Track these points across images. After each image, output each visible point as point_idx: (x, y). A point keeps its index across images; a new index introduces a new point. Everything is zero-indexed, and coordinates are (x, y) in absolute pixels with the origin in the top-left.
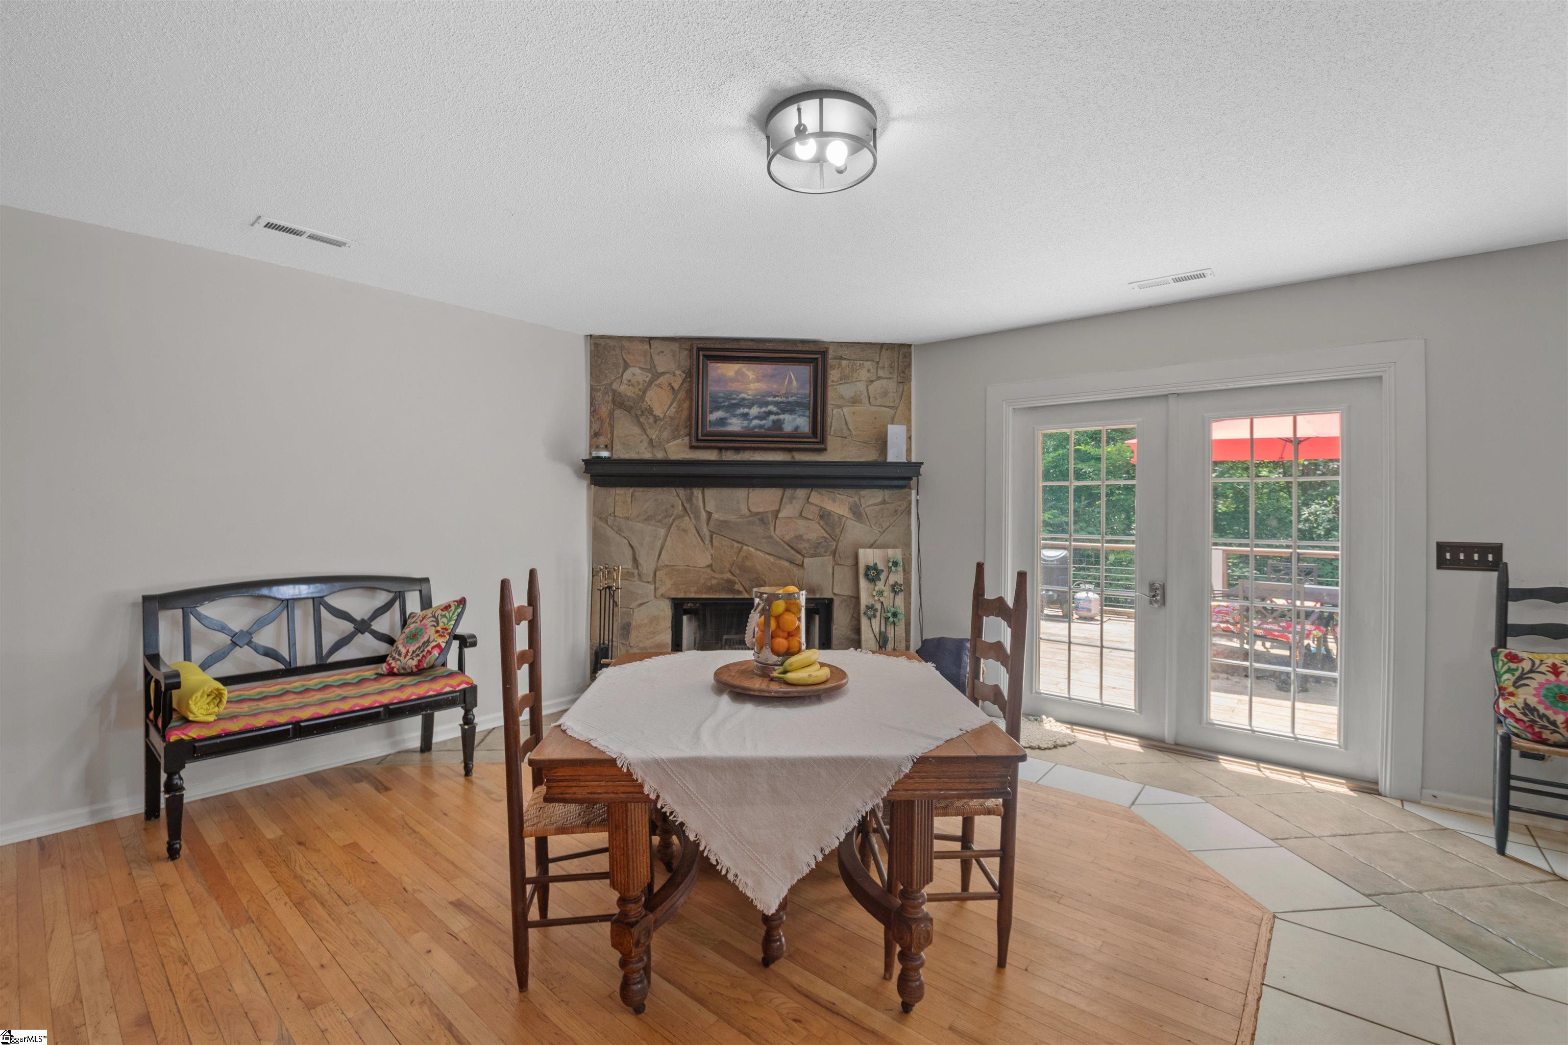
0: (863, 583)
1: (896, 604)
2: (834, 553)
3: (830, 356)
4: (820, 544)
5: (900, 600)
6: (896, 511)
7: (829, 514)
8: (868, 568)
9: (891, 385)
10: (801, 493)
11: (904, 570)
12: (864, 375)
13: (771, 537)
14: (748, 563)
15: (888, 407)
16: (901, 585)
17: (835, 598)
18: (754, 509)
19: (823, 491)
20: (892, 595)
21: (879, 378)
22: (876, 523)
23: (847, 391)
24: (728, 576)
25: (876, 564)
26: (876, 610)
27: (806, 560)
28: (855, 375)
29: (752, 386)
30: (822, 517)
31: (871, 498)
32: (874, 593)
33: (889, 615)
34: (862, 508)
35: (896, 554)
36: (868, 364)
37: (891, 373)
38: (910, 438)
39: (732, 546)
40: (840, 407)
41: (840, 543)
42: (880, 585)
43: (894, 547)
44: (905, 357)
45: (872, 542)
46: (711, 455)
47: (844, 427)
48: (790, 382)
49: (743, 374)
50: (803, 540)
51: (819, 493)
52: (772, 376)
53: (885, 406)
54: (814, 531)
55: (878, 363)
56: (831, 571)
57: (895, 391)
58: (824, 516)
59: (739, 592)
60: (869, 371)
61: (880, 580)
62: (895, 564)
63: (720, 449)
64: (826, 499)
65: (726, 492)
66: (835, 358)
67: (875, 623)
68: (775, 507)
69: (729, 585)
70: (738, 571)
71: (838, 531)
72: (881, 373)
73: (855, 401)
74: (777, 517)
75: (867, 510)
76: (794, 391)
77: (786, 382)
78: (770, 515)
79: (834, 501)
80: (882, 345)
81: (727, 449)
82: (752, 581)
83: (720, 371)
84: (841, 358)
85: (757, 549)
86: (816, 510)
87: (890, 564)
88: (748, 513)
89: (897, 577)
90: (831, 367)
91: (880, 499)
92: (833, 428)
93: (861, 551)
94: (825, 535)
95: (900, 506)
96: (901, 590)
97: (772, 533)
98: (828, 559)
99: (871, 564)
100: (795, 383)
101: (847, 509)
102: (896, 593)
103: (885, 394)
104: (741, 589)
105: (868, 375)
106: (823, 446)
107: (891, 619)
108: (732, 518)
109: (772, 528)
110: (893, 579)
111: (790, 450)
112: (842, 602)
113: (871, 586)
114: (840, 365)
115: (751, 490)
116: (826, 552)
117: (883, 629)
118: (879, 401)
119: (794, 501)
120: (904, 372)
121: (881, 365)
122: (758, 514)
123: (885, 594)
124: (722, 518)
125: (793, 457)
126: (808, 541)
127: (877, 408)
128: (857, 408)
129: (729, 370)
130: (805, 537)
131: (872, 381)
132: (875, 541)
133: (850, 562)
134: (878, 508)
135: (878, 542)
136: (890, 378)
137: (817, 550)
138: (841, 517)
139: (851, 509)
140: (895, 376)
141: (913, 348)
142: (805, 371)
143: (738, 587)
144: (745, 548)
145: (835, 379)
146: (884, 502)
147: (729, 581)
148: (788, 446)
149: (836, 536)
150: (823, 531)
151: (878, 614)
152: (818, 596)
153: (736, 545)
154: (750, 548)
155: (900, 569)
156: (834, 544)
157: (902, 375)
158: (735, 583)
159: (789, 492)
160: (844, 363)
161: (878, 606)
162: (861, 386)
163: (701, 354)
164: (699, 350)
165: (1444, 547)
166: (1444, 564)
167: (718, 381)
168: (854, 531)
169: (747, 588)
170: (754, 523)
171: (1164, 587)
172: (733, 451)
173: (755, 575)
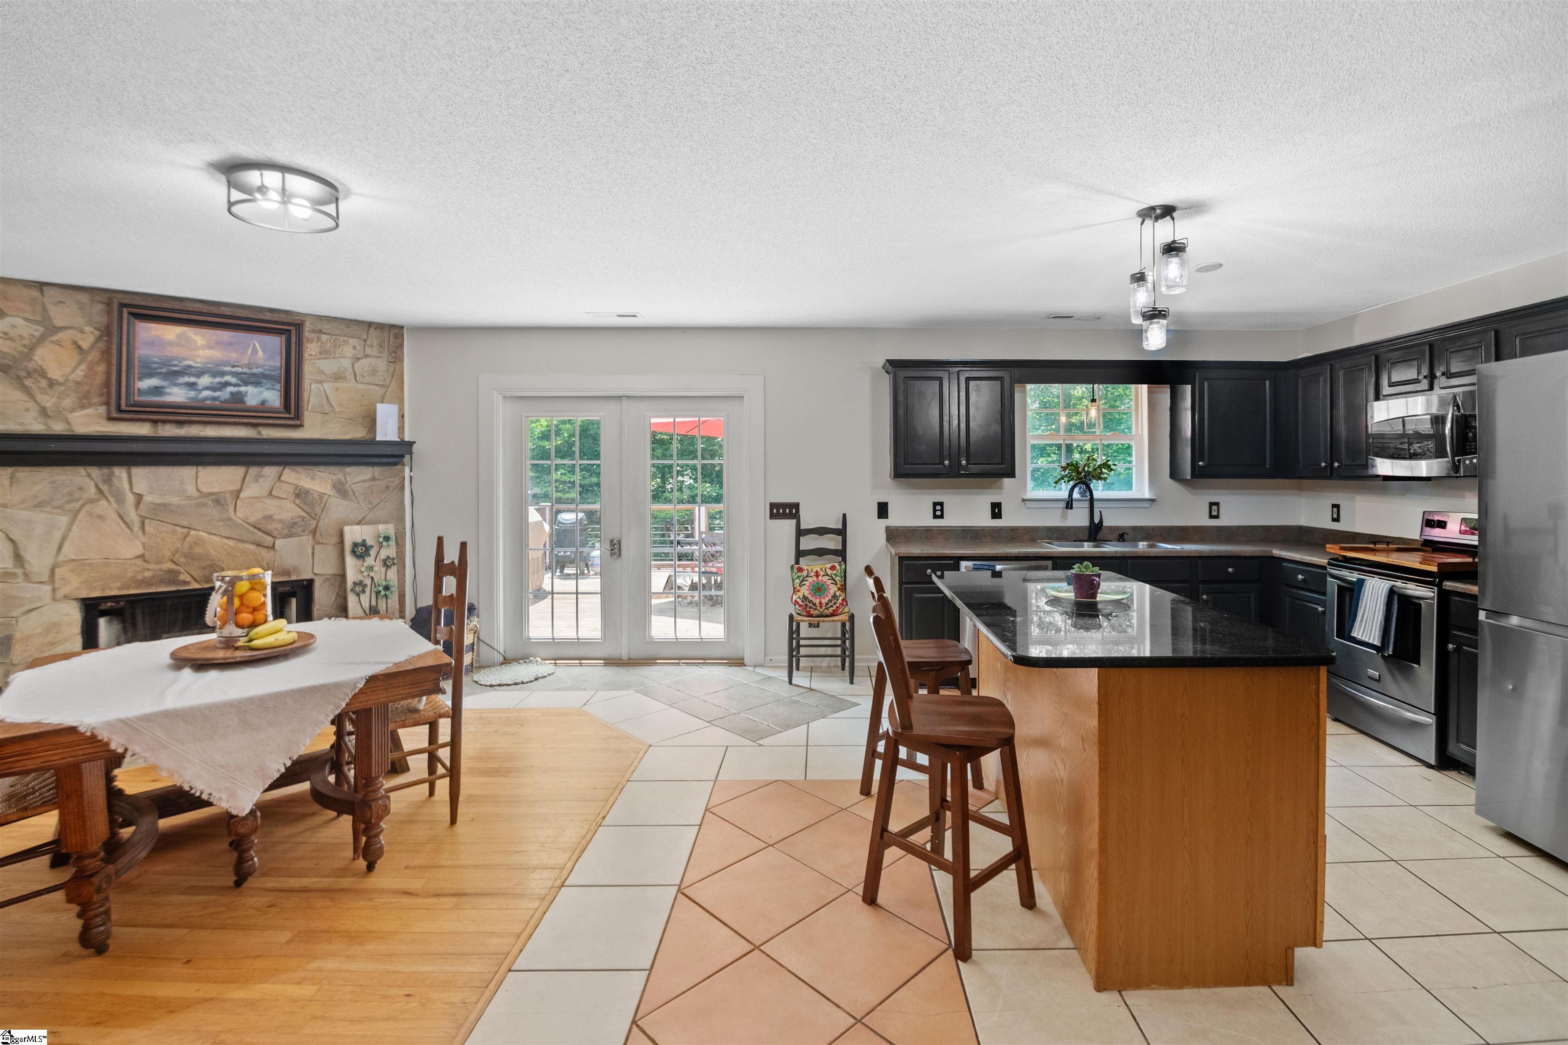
0: (350, 560)
1: (388, 577)
2: (314, 532)
3: (307, 329)
4: (296, 523)
5: (392, 574)
6: (387, 487)
7: (307, 492)
8: (355, 545)
9: (381, 364)
10: (270, 472)
11: (397, 544)
12: (348, 351)
13: (230, 519)
14: (198, 550)
15: (377, 385)
16: (394, 559)
17: (316, 578)
18: (205, 489)
19: (299, 469)
20: (384, 569)
21: (367, 356)
22: (365, 500)
23: (328, 366)
24: (171, 566)
25: (364, 541)
26: (366, 586)
27: (278, 542)
28: (339, 351)
29: (201, 352)
30: (298, 496)
31: (358, 476)
32: (363, 569)
33: (381, 588)
34: (347, 486)
35: (389, 529)
36: (353, 341)
37: (380, 352)
38: (403, 416)
39: (174, 533)
40: (321, 382)
41: (321, 522)
42: (369, 561)
43: (386, 522)
44: (396, 337)
45: (360, 518)
46: (143, 429)
47: (325, 402)
48: (255, 351)
49: (189, 340)
50: (274, 520)
51: (294, 470)
52: (230, 344)
53: (374, 384)
54: (289, 510)
55: (365, 341)
56: (310, 551)
57: (385, 369)
58: (300, 494)
59: (186, 583)
60: (354, 348)
61: (369, 555)
62: (387, 539)
63: (155, 422)
64: (303, 477)
65: (163, 472)
66: (313, 331)
67: (365, 599)
68: (237, 486)
69: (172, 576)
70: (183, 560)
71: (318, 509)
72: (369, 351)
73: (338, 377)
74: (238, 497)
75: (353, 487)
76: (261, 363)
77: (250, 352)
78: (228, 496)
79: (313, 479)
80: (370, 324)
81: (164, 422)
82: (204, 568)
83: (153, 333)
84: (321, 332)
85: (211, 534)
86: (291, 489)
87: (381, 540)
88: (197, 494)
89: (389, 551)
90: (308, 340)
91: (369, 476)
92: (311, 404)
93: (347, 529)
94: (303, 514)
95: (392, 482)
96: (394, 564)
97: (232, 515)
98: (307, 540)
99: (359, 540)
100: (260, 354)
101: (329, 487)
102: (388, 567)
103: (374, 372)
104: (188, 579)
105: (354, 352)
106: (298, 422)
107: (383, 593)
108: (175, 500)
109: (231, 510)
110: (383, 554)
111: (255, 425)
112: (324, 581)
113: (359, 562)
114: (319, 339)
115: (200, 468)
116: (303, 531)
117: (374, 603)
118: (367, 379)
119: (261, 480)
120: (395, 352)
121: (368, 342)
122: (211, 494)
123: (376, 569)
124: (159, 501)
125: (259, 433)
126: (280, 521)
127: (365, 386)
128: (341, 384)
129: (170, 332)
130: (276, 517)
131: (358, 359)
132: (364, 518)
133: (335, 540)
134: (366, 485)
135: (367, 519)
136: (379, 357)
137: (291, 529)
138: (321, 495)
139: (334, 486)
140: (385, 355)
141: (405, 330)
142: (275, 342)
143: (184, 577)
144: (192, 532)
145: (313, 353)
146: (373, 479)
147: (170, 571)
148: (253, 421)
149: (316, 515)
150: (299, 510)
151: (368, 590)
152: (294, 578)
153: (179, 530)
154: (201, 533)
155: (392, 543)
156: (315, 523)
157: (393, 355)
158: (179, 573)
159: (253, 470)
160: (324, 337)
161: (368, 582)
162: (346, 363)
163: (125, 310)
164: (122, 305)
165: (772, 506)
166: (772, 516)
167: (152, 344)
168: (338, 508)
169: (197, 577)
170: (205, 505)
171: (619, 542)
172: (174, 425)
173: (209, 562)
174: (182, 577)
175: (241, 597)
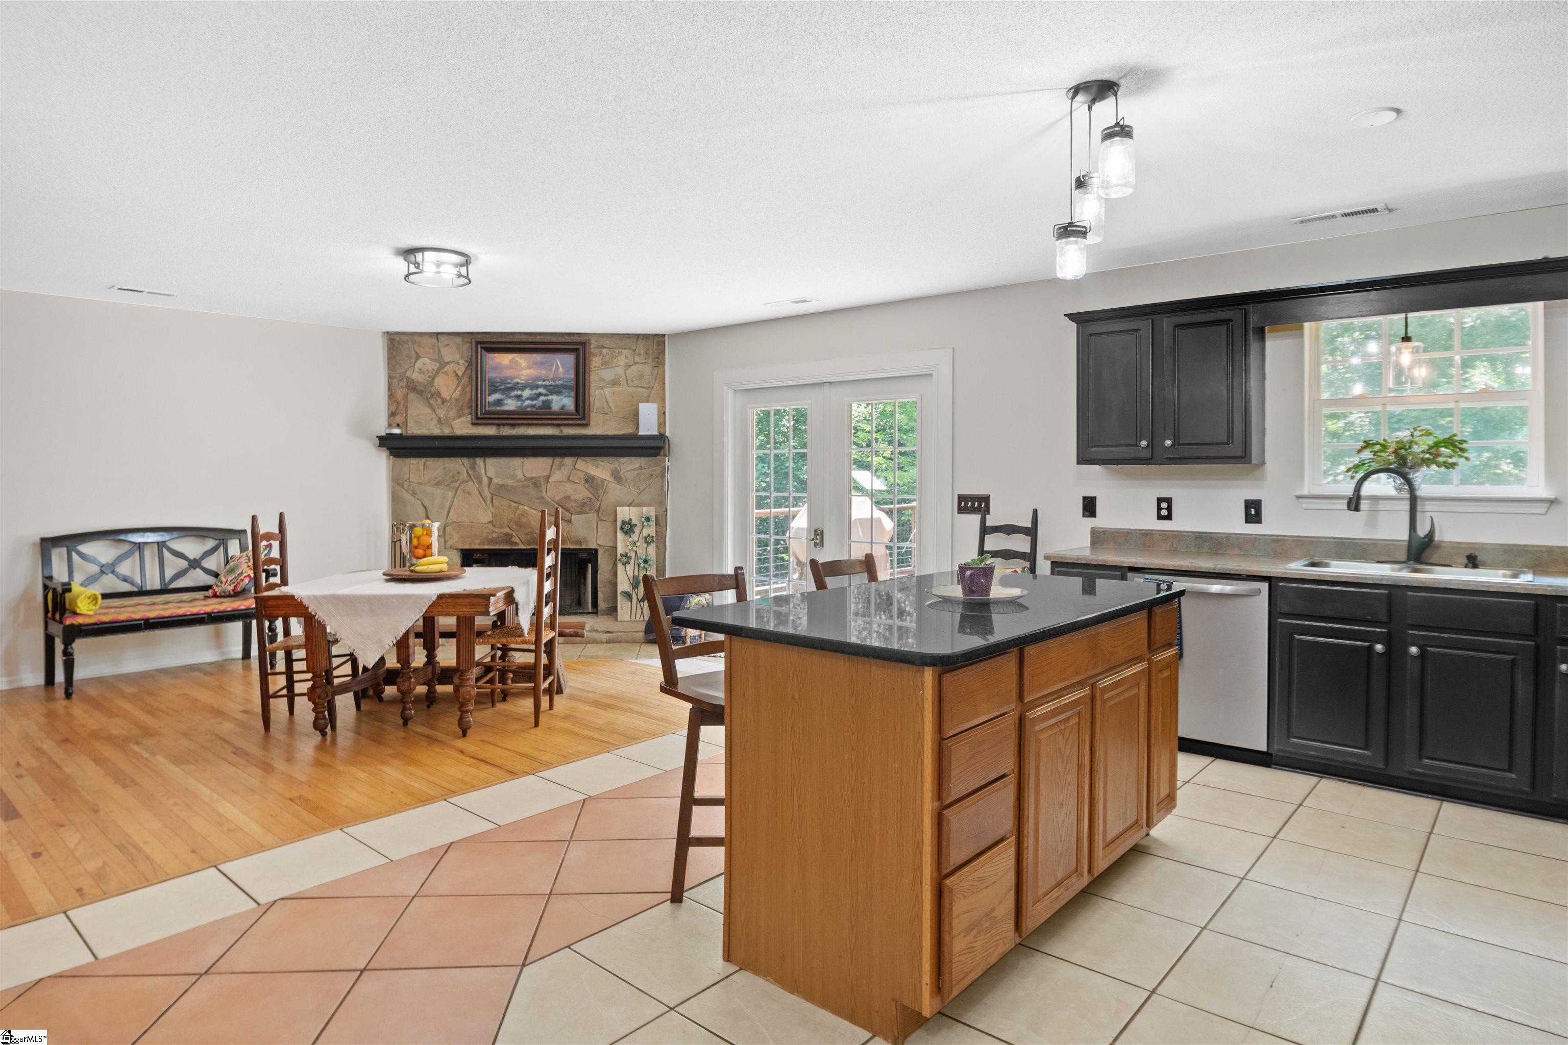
0: (620, 535)
1: (648, 552)
2: (598, 511)
3: (592, 346)
4: (585, 503)
5: (652, 550)
6: (652, 475)
7: (593, 478)
8: (624, 522)
9: (647, 369)
10: (568, 461)
11: (657, 524)
12: (622, 361)
13: (543, 498)
14: (524, 520)
15: (644, 387)
16: (653, 537)
17: (599, 549)
18: (528, 475)
19: (588, 459)
20: (645, 545)
21: (636, 363)
22: (634, 486)
23: (608, 374)
24: (507, 530)
25: (630, 520)
26: (630, 558)
27: (574, 517)
28: (615, 361)
29: (524, 372)
30: (587, 481)
31: (629, 465)
32: (628, 544)
33: (641, 561)
34: (621, 473)
35: (651, 511)
36: (625, 352)
37: (646, 359)
38: (664, 413)
39: (510, 506)
40: (602, 388)
41: (603, 503)
42: (635, 537)
43: (649, 505)
44: (659, 345)
45: (630, 501)
46: (490, 431)
47: (605, 404)
48: (557, 368)
49: (517, 362)
50: (571, 500)
51: (584, 460)
52: (542, 364)
53: (641, 387)
54: (580, 492)
55: (635, 350)
56: (595, 525)
57: (650, 373)
58: (589, 480)
59: (516, 544)
60: (626, 357)
61: (634, 532)
62: (648, 519)
63: (498, 425)
64: (590, 466)
65: (504, 461)
66: (598, 347)
67: (630, 568)
68: (547, 473)
69: (508, 538)
70: (515, 527)
71: (601, 492)
72: (637, 359)
73: (615, 383)
74: (548, 481)
75: (626, 474)
76: (561, 376)
77: (554, 368)
78: (542, 480)
79: (597, 467)
80: (638, 336)
81: (504, 425)
82: (527, 534)
83: (496, 360)
84: (603, 347)
85: (531, 508)
86: (582, 475)
87: (643, 520)
88: (523, 478)
89: (650, 530)
90: (593, 355)
91: (637, 466)
92: (595, 407)
93: (619, 509)
94: (590, 496)
95: (655, 471)
96: (653, 541)
97: (544, 494)
98: (593, 516)
99: (627, 520)
100: (561, 369)
101: (609, 474)
102: (648, 544)
103: (641, 377)
104: (518, 541)
105: (627, 361)
106: (584, 422)
107: (642, 565)
108: (510, 482)
109: (544, 491)
110: (646, 532)
111: (558, 425)
112: (605, 552)
113: (627, 537)
114: (601, 353)
115: (525, 459)
116: (591, 510)
117: (636, 573)
118: (636, 383)
119: (563, 468)
120: (658, 358)
121: (637, 352)
122: (532, 478)
123: (638, 544)
124: (501, 483)
125: (561, 431)
126: (575, 501)
127: (634, 389)
128: (616, 389)
129: (505, 359)
130: (572, 498)
131: (630, 366)
132: (634, 501)
133: (611, 518)
134: (636, 473)
135: (636, 501)
136: (645, 363)
137: (583, 507)
138: (603, 481)
139: (612, 474)
140: (650, 361)
141: (666, 338)
142: (570, 359)
143: (515, 539)
144: (521, 507)
145: (597, 365)
146: (641, 468)
147: (507, 535)
148: (555, 422)
149: (599, 497)
150: (588, 493)
151: (632, 562)
152: (584, 547)
153: (513, 504)
154: (526, 507)
155: (652, 523)
156: (598, 503)
157: (656, 360)
158: (512, 536)
159: (558, 460)
160: (605, 351)
161: (633, 555)
162: (620, 371)
163: (479, 346)
164: (478, 343)
165: (961, 498)
166: (961, 510)
167: (495, 368)
168: (615, 491)
169: (523, 540)
170: (528, 486)
171: (822, 532)
172: (509, 427)
173: (530, 530)
174: (514, 539)
175: (418, 538)
